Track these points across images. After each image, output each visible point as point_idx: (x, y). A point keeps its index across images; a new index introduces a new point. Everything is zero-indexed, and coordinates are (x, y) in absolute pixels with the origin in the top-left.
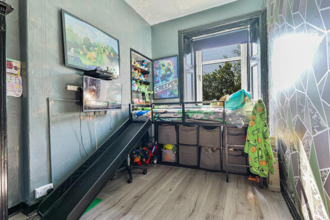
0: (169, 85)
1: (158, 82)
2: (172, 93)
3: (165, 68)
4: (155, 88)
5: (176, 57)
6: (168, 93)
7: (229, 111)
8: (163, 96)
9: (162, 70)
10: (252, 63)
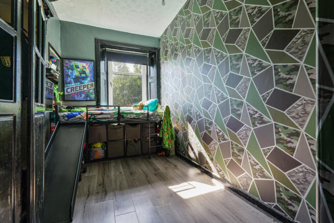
0: (84, 88)
1: (70, 83)
2: (87, 96)
3: (79, 70)
4: (66, 88)
5: (93, 62)
6: (83, 95)
7: (151, 113)
8: (76, 98)
9: (75, 71)
10: (150, 80)
